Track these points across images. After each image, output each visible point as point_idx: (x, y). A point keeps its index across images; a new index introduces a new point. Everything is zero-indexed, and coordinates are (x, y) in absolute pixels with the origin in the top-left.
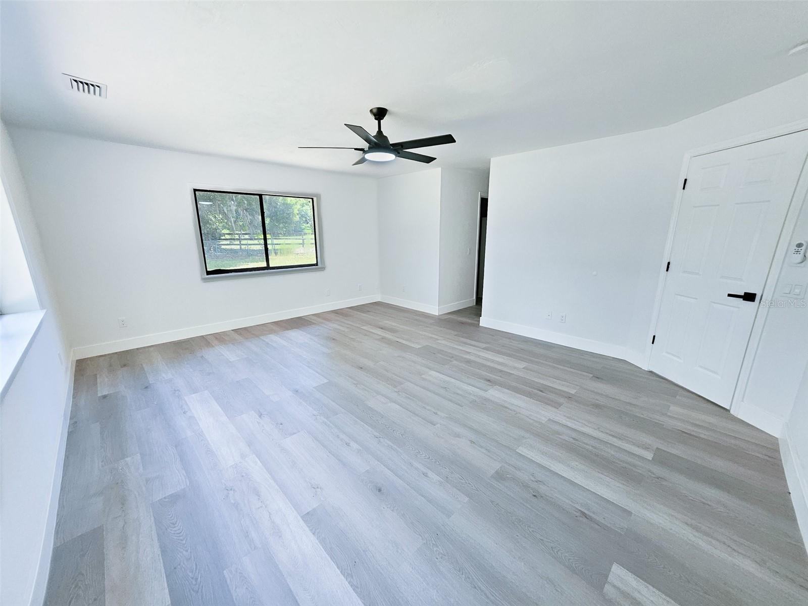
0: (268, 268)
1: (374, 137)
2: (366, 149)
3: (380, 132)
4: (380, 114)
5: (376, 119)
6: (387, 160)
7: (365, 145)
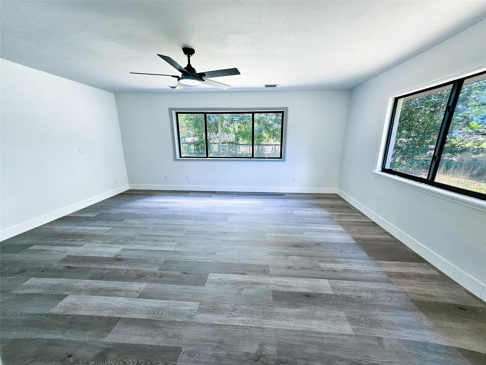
1: (185, 68)
3: (189, 65)
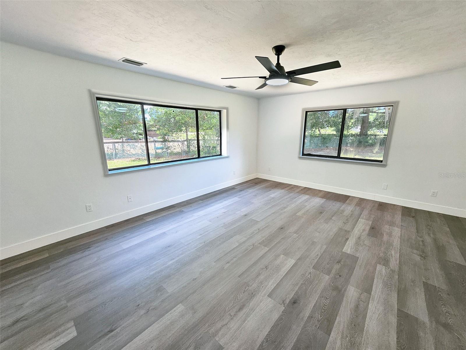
0: (338, 157)
2: (268, 77)
3: (278, 64)
4: (279, 50)
5: (276, 54)
6: (283, 84)
7: (267, 74)
